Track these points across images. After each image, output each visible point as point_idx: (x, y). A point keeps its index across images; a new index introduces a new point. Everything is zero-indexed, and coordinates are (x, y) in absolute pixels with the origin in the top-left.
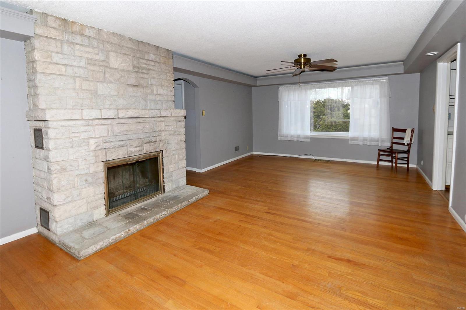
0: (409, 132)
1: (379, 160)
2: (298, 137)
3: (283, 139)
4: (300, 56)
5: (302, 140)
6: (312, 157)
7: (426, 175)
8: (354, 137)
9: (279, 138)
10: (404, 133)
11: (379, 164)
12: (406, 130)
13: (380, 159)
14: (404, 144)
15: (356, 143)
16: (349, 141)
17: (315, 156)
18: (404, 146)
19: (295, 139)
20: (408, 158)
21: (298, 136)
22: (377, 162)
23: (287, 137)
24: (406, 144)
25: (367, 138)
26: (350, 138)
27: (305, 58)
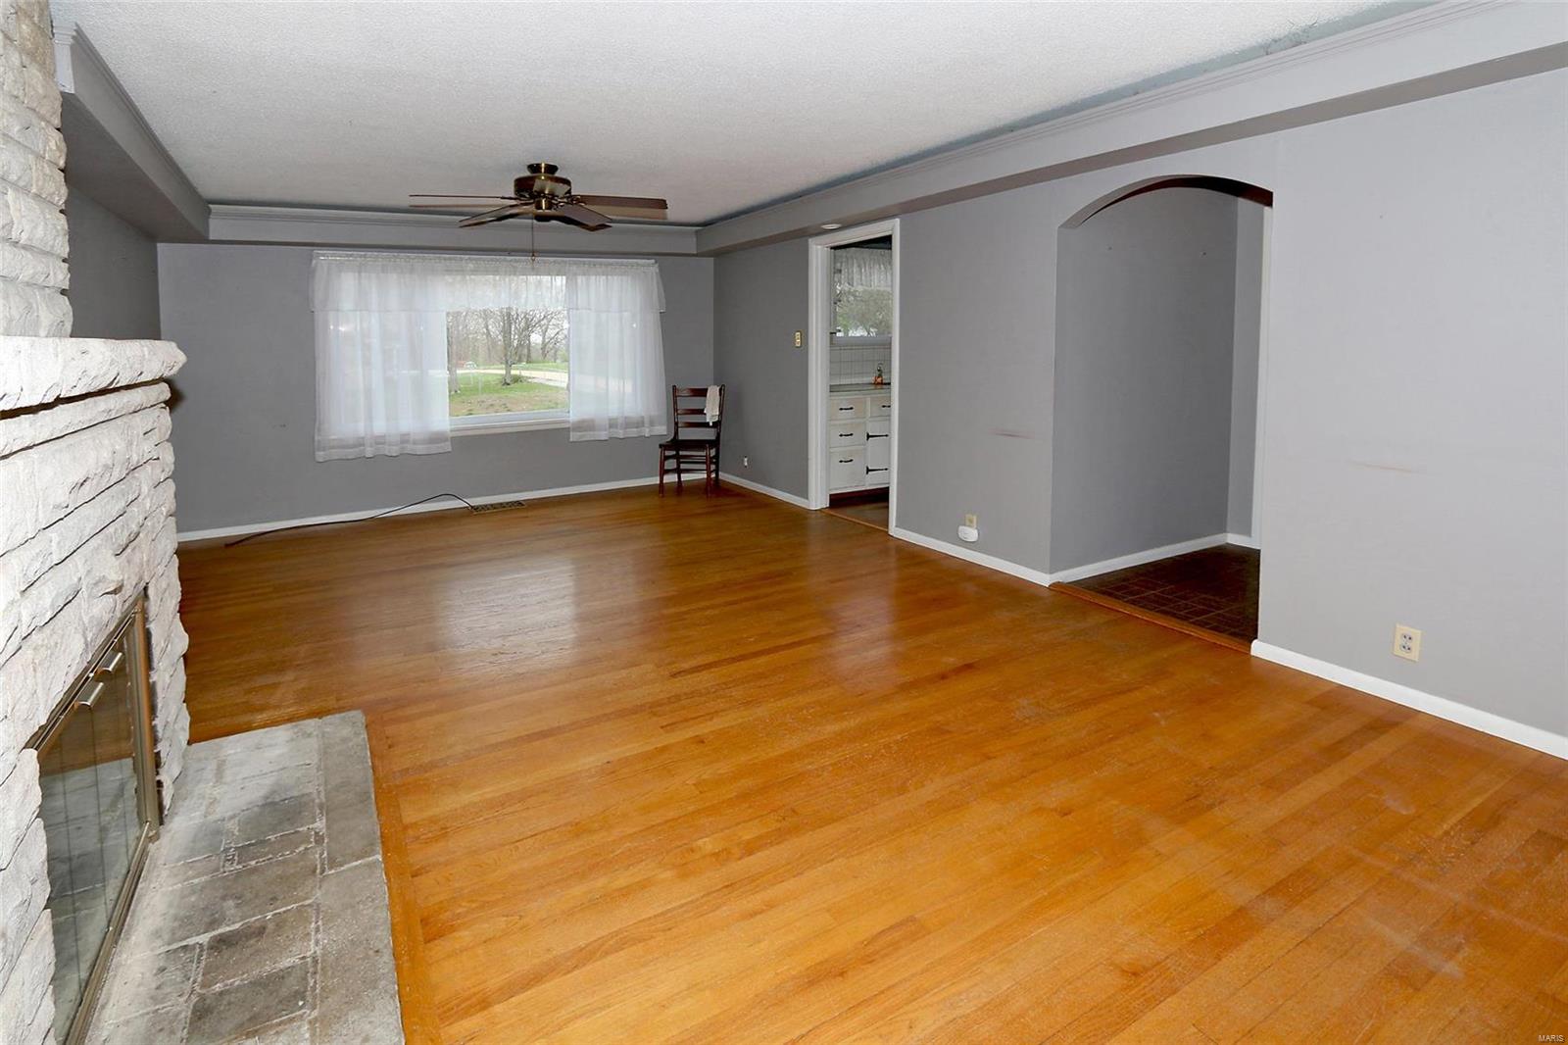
0: (713, 393)
1: (664, 472)
2: (403, 442)
3: (336, 454)
4: (535, 168)
5: (421, 449)
6: (461, 504)
7: (771, 487)
8: (583, 421)
9: (320, 456)
10: (703, 398)
11: (664, 482)
12: (706, 390)
13: (666, 468)
14: (708, 423)
15: (589, 436)
16: (571, 433)
17: (467, 497)
18: (708, 429)
19: (394, 451)
20: (717, 456)
21: (405, 439)
22: (658, 478)
23: (361, 445)
24: (711, 424)
25: (617, 419)
26: (573, 424)
27: (550, 175)
